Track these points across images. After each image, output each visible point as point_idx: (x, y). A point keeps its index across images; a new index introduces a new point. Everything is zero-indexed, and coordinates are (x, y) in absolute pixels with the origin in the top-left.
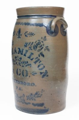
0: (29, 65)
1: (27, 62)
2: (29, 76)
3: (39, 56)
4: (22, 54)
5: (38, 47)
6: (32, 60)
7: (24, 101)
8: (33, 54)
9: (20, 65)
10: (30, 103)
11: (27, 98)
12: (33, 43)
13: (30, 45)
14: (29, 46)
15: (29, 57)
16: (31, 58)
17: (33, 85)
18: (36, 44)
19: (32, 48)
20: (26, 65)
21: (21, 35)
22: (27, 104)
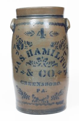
0: (55, 64)
1: (54, 62)
2: (56, 76)
3: (64, 55)
4: (48, 54)
5: (62, 46)
6: (58, 59)
7: (48, 102)
8: (59, 53)
9: (46, 66)
10: (54, 103)
11: (51, 99)
12: (58, 42)
13: (56, 44)
14: (56, 46)
15: (56, 57)
16: (58, 57)
17: (59, 83)
18: (60, 43)
19: (58, 47)
20: (53, 65)
21: (45, 35)
22: (50, 104)
